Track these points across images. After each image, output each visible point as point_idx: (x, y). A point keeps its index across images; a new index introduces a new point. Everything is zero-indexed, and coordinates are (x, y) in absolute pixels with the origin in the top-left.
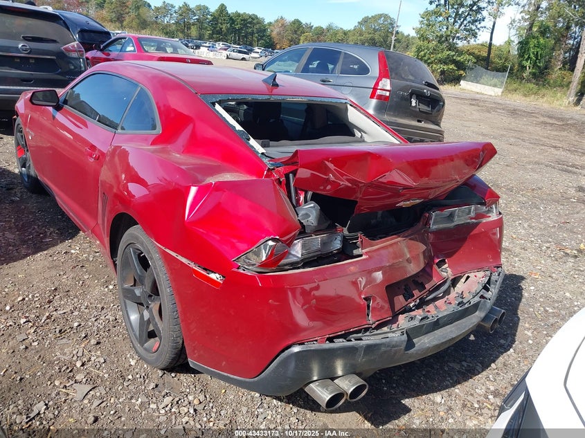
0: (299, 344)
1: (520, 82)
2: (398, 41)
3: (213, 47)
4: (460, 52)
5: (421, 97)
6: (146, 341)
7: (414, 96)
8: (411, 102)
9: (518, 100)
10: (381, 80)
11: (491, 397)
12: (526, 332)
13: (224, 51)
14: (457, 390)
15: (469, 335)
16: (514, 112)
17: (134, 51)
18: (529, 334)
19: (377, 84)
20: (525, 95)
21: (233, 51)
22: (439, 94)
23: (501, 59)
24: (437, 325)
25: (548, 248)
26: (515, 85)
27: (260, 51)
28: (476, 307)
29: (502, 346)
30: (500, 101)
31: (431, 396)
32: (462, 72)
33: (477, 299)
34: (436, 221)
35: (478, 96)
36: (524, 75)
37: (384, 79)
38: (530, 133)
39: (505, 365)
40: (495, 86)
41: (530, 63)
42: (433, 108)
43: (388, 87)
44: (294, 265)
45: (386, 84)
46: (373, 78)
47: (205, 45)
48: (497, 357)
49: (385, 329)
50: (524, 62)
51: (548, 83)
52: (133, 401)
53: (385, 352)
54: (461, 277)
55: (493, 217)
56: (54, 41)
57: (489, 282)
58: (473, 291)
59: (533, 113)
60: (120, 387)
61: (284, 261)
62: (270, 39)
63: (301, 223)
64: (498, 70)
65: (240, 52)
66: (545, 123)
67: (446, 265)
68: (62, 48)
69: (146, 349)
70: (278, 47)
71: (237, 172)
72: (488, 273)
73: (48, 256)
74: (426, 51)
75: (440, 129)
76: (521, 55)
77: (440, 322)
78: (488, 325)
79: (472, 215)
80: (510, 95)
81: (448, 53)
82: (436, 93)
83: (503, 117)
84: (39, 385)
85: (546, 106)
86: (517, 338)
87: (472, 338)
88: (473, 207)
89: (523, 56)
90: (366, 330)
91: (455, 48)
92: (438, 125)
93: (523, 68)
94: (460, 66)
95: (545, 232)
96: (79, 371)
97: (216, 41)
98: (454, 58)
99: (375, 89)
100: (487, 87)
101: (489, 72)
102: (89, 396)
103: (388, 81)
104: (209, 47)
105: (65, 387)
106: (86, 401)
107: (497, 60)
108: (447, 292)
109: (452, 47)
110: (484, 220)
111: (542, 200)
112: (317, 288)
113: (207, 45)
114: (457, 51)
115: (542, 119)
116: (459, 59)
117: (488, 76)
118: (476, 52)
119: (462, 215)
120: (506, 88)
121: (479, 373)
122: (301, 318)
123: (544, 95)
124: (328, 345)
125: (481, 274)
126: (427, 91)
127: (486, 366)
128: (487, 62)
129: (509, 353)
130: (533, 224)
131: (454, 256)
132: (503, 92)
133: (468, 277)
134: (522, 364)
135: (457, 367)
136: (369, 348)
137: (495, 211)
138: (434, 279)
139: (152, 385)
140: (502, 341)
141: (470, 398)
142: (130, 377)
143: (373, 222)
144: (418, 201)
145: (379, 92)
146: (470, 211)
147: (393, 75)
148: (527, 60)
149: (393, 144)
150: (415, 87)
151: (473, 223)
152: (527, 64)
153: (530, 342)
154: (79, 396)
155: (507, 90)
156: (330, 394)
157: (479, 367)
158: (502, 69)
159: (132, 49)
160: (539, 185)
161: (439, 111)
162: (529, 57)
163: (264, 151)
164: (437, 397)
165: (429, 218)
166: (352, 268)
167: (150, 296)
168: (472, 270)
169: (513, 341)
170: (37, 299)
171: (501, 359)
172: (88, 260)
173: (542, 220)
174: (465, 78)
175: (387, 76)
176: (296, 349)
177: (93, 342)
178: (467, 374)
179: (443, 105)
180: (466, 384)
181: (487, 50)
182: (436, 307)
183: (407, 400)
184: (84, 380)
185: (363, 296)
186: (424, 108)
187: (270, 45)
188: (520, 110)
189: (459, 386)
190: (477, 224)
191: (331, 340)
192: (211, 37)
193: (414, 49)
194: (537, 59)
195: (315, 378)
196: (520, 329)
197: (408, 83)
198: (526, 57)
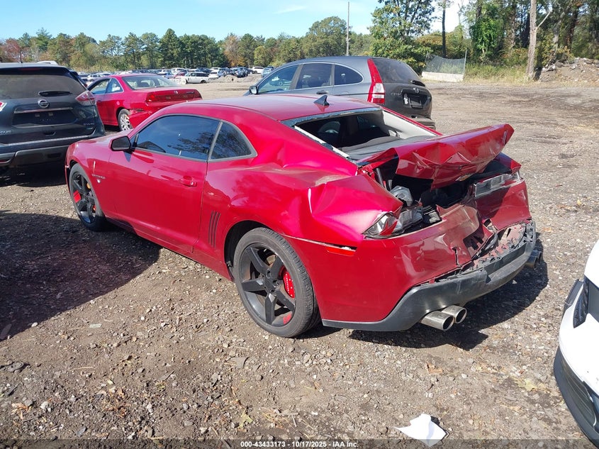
0: (417, 286)
1: (479, 66)
2: (352, 42)
3: (169, 74)
4: (417, 45)
5: (412, 95)
6: (274, 319)
7: (406, 95)
8: (404, 101)
9: (480, 83)
10: (375, 85)
11: (543, 319)
12: (555, 272)
13: (182, 77)
14: (516, 318)
15: (512, 281)
16: (481, 96)
17: (121, 90)
18: (558, 273)
19: (372, 89)
20: (486, 78)
21: (192, 75)
22: (426, 90)
23: (456, 46)
24: (502, 263)
25: (551, 208)
26: (474, 69)
27: (217, 71)
28: (523, 249)
29: (539, 284)
30: (464, 87)
31: (499, 325)
32: (421, 64)
33: (522, 244)
34: (479, 191)
35: (442, 85)
36: (481, 58)
37: (377, 84)
38: (503, 113)
39: (546, 297)
40: (455, 72)
41: (485, 46)
42: (423, 103)
43: (383, 91)
44: (399, 232)
45: (380, 88)
46: (367, 84)
47: (160, 73)
48: (539, 292)
49: (468, 270)
50: (479, 46)
51: (505, 63)
52: (282, 362)
53: (474, 285)
54: (504, 231)
55: (518, 182)
56: (68, 93)
57: (526, 232)
58: (518, 238)
59: (498, 94)
60: (267, 355)
61: (395, 229)
62: (224, 58)
63: (403, 201)
64: (455, 57)
65: (199, 75)
66: (512, 102)
67: (491, 224)
68: (76, 98)
69: (275, 325)
70: (233, 64)
71: (331, 174)
72: (524, 224)
73: (146, 277)
74: (383, 48)
75: (431, 121)
76: (475, 40)
77: (504, 261)
78: (532, 264)
79: (503, 182)
80: (471, 80)
81: (405, 47)
82: (423, 89)
83: (474, 102)
84: (204, 363)
85: (508, 85)
86: (549, 277)
87: (514, 282)
88: (502, 176)
89: (477, 40)
90: (458, 271)
91: (411, 41)
92: (429, 117)
93: (479, 51)
94: (419, 58)
95: (545, 196)
96: (228, 350)
97: (169, 67)
98: (412, 51)
99: (370, 94)
100: (449, 75)
101: (447, 60)
102: (247, 364)
103: (381, 85)
104: (165, 74)
105: (226, 361)
106: (247, 368)
107: (452, 47)
108: (496, 244)
109: (408, 41)
110: (512, 185)
111: (533, 170)
112: (423, 244)
113: (162, 72)
114: (414, 44)
115: (509, 98)
116: (416, 51)
117: (446, 64)
118: (431, 42)
119: (496, 183)
120: (466, 73)
121: (529, 305)
122: (410, 269)
123: (503, 75)
124: (436, 284)
125: (518, 226)
126: (415, 88)
127: (532, 300)
128: (444, 50)
129: (546, 288)
130: (533, 191)
131: (496, 216)
132: (464, 78)
133: (510, 230)
134: (559, 294)
135: (511, 304)
136: (464, 283)
137: (518, 177)
138: (485, 235)
139: (291, 349)
140: (539, 281)
141: (528, 322)
142: (270, 347)
143: (434, 197)
144: (469, 176)
145: (374, 96)
146: (501, 179)
147: (385, 79)
148: (481, 43)
149: (432, 137)
150: (405, 87)
151: (504, 189)
152: (482, 47)
153: (560, 278)
154: (240, 365)
155: (468, 75)
156: (444, 318)
157: (527, 301)
158: (459, 56)
159: (118, 88)
160: (527, 158)
161: (427, 105)
162: (482, 40)
163: (347, 156)
164: (506, 325)
165: (473, 189)
166: (440, 228)
167: (275, 281)
168: (511, 224)
169: (547, 280)
170: (161, 309)
171: (542, 293)
172: (181, 275)
173: (539, 187)
174: (425, 69)
175: (379, 81)
176: (414, 290)
177: (227, 329)
178: (520, 308)
179: (431, 100)
180: (521, 314)
181: (441, 38)
182: (497, 252)
183: (482, 330)
184: (237, 354)
185: (452, 248)
186: (415, 104)
187: (225, 64)
188: (485, 93)
189: (517, 316)
190: (508, 188)
191: (437, 280)
192: (163, 64)
193: (372, 48)
194: (491, 40)
195: (428, 311)
196: (549, 271)
197: (399, 84)
198: (480, 40)
